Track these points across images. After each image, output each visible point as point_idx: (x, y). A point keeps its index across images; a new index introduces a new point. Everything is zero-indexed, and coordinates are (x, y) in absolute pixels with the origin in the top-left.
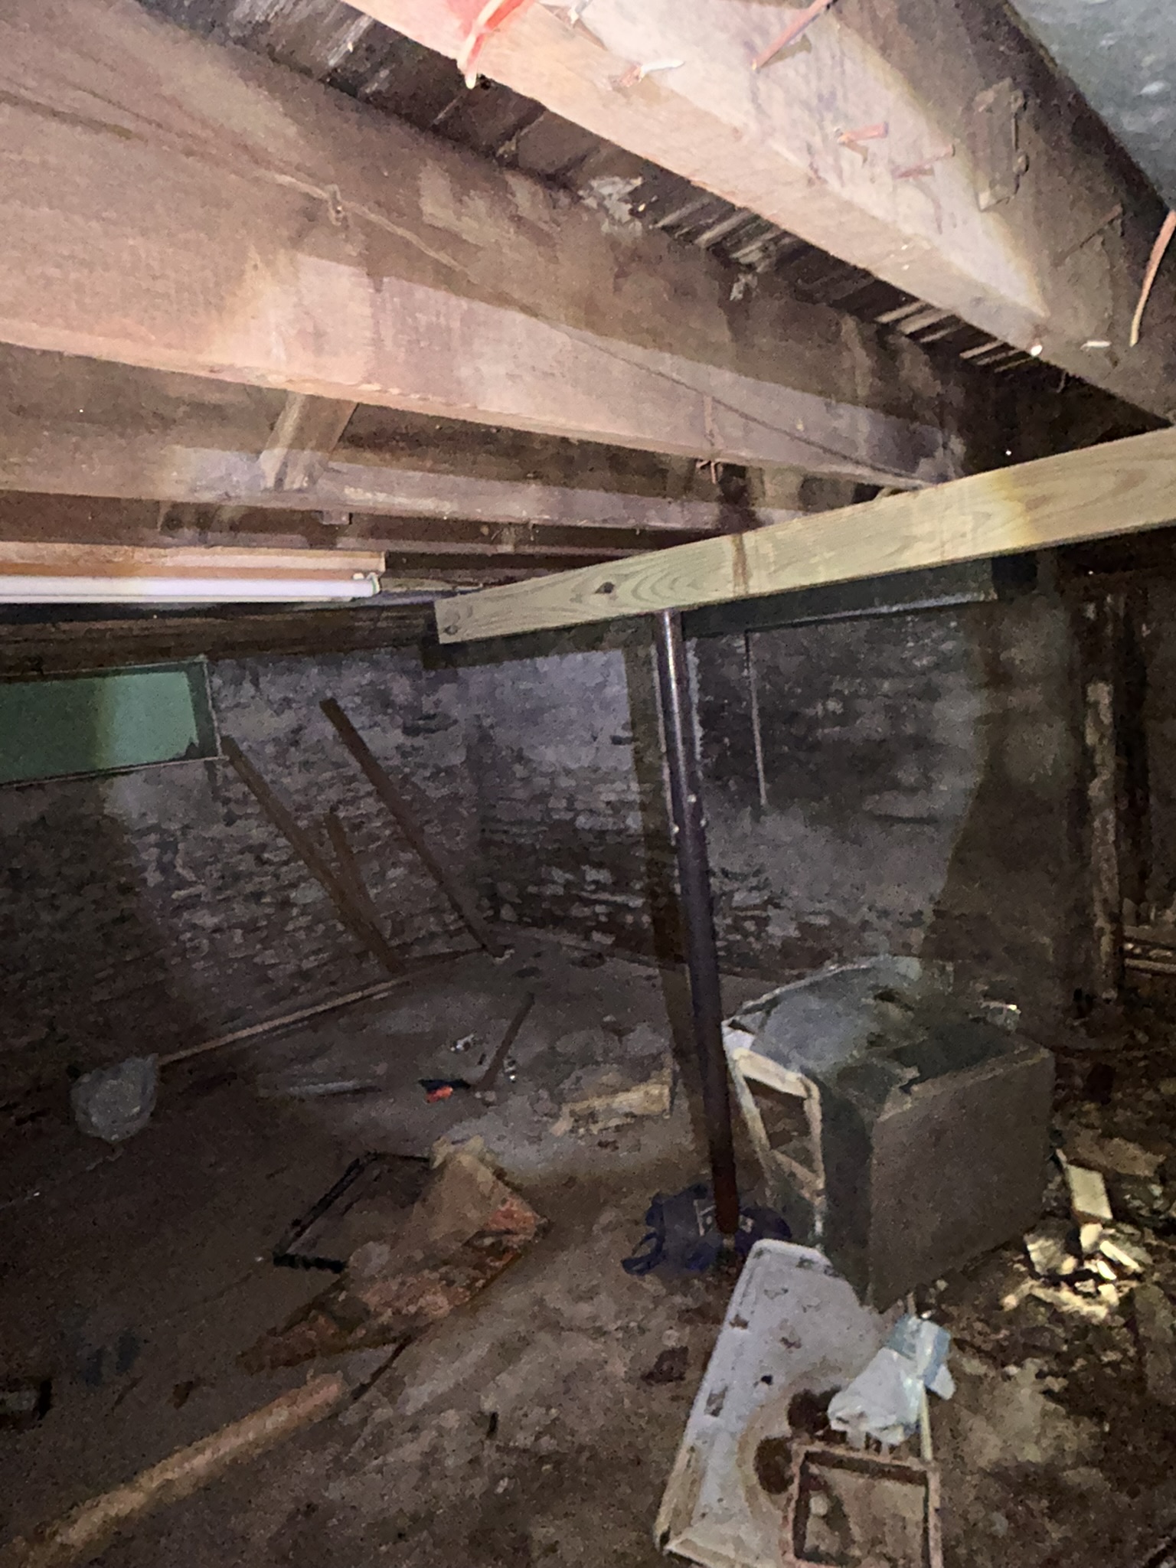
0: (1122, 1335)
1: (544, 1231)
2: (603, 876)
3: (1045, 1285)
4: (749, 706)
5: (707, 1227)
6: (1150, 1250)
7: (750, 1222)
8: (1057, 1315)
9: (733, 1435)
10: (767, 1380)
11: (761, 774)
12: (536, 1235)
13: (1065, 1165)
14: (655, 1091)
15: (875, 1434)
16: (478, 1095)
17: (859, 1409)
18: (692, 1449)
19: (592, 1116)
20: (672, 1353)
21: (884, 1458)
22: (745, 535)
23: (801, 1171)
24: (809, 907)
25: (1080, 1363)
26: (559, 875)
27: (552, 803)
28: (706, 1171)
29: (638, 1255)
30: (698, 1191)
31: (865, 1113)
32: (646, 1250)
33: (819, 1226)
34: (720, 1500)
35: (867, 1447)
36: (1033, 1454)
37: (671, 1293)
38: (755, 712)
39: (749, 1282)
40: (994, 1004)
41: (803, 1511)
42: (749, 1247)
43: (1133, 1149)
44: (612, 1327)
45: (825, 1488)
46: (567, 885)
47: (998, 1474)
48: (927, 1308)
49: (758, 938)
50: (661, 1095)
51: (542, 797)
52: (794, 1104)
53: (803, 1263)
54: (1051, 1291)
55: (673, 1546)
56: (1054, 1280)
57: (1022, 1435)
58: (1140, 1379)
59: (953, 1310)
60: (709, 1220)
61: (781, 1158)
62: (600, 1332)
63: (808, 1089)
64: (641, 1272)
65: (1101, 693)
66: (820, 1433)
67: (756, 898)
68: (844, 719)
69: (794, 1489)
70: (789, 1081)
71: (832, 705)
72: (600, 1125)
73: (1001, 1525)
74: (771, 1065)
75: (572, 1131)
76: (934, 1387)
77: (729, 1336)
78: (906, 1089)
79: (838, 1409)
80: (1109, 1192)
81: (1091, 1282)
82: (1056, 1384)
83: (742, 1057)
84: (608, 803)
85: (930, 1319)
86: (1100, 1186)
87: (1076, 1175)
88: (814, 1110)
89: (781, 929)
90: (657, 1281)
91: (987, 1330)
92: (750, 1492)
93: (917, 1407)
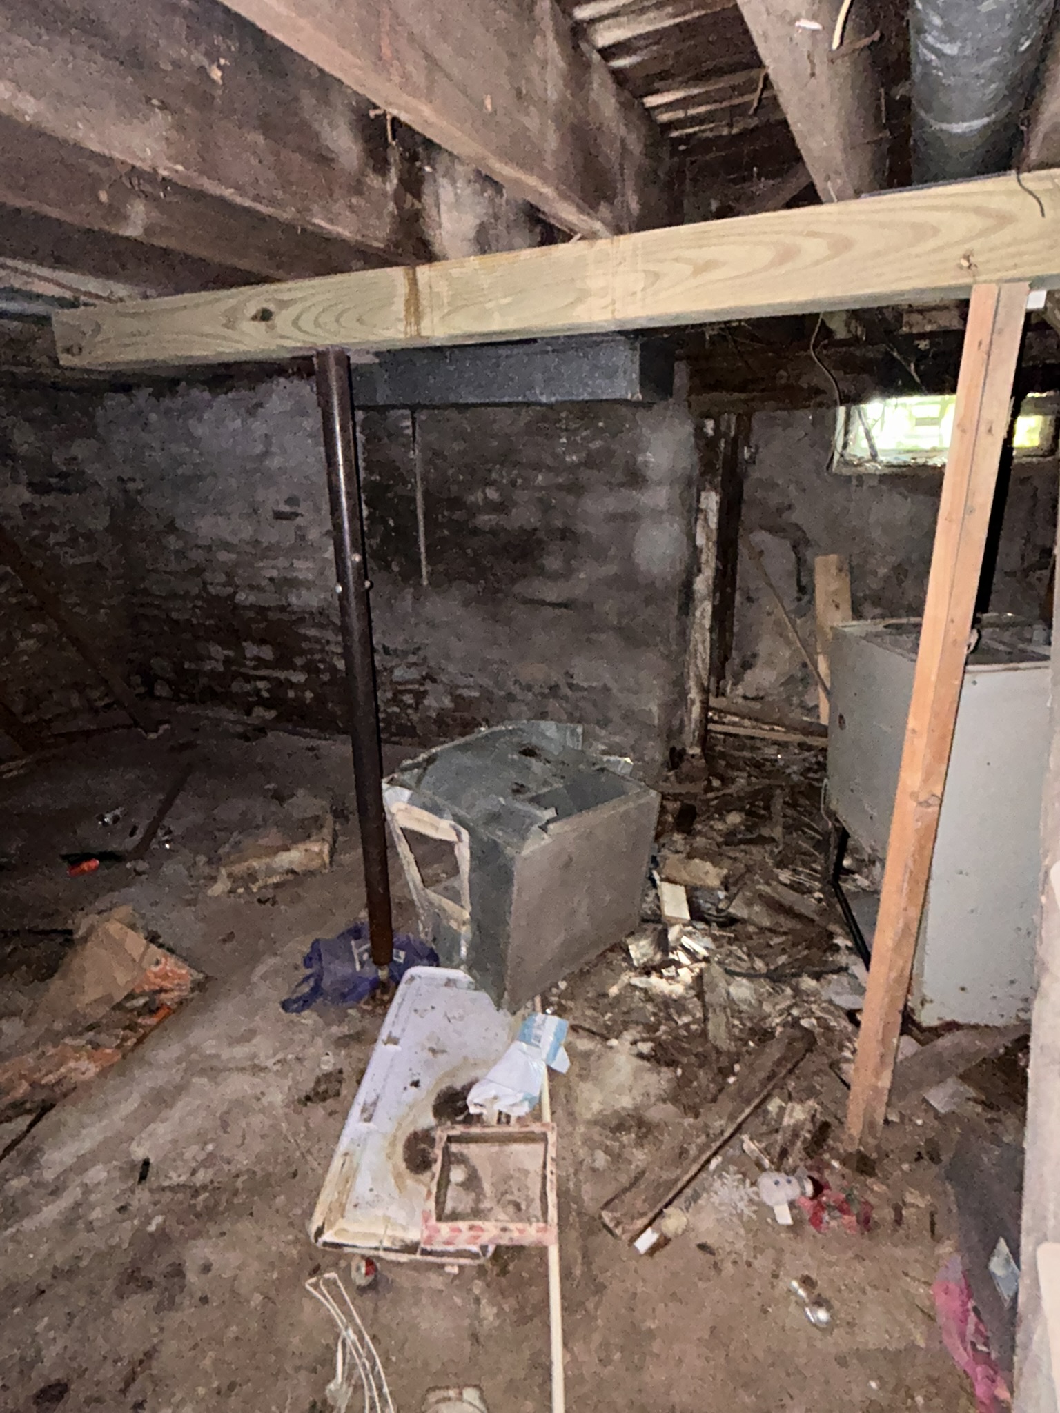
0: (694, 1004)
1: (199, 986)
2: (267, 653)
3: (641, 974)
4: (413, 489)
5: (362, 964)
6: (715, 939)
7: (402, 954)
8: (648, 996)
9: (384, 1135)
10: (416, 1084)
11: (423, 557)
12: (192, 990)
13: (658, 882)
14: (316, 848)
15: (505, 1110)
16: (129, 865)
17: (493, 1093)
18: (346, 1154)
19: (252, 876)
20: (327, 1076)
21: (514, 1128)
22: (418, 269)
23: (448, 904)
24: (462, 681)
25: (663, 1028)
26: (218, 651)
27: (208, 576)
28: (364, 914)
29: (294, 997)
30: (356, 933)
31: (509, 851)
32: (306, 989)
33: (464, 951)
34: (371, 1190)
35: (499, 1121)
36: (626, 1102)
37: (328, 1024)
38: (419, 496)
39: (400, 1005)
40: (612, 758)
41: (444, 1183)
42: (401, 976)
43: (708, 866)
44: (270, 1063)
45: (462, 1160)
46: (227, 661)
47: (599, 1122)
48: (551, 1004)
49: (416, 709)
50: (321, 852)
51: (198, 571)
52: (446, 848)
53: (449, 982)
54: (644, 978)
55: (328, 1237)
56: (647, 970)
57: (620, 1090)
58: (704, 1033)
59: (570, 1004)
60: (366, 956)
61: (432, 895)
62: (257, 1069)
63: (459, 835)
64: (298, 1011)
65: (711, 501)
66: (460, 1118)
67: (413, 674)
68: (500, 507)
69: (437, 1168)
70: (441, 829)
71: (492, 494)
72: (260, 883)
73: (601, 1159)
74: (426, 815)
75: (230, 892)
76: (553, 1066)
77: (382, 1054)
78: (544, 829)
79: (473, 1097)
80: (689, 901)
81: (673, 968)
82: (645, 1047)
83: (399, 810)
84: (271, 579)
85: (554, 1013)
86: (683, 896)
87: (666, 889)
88: (463, 853)
89: (437, 701)
90: (315, 1015)
91: (596, 1014)
92: (398, 1177)
93: (541, 1083)
